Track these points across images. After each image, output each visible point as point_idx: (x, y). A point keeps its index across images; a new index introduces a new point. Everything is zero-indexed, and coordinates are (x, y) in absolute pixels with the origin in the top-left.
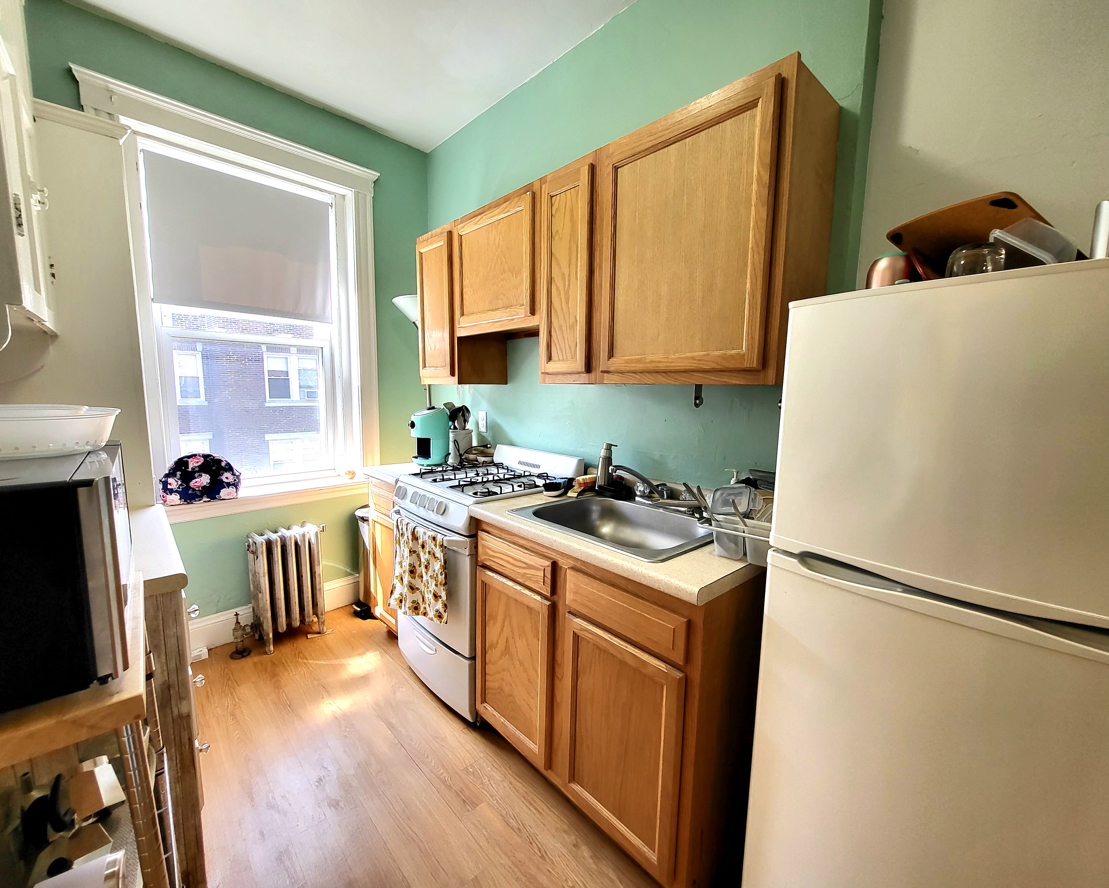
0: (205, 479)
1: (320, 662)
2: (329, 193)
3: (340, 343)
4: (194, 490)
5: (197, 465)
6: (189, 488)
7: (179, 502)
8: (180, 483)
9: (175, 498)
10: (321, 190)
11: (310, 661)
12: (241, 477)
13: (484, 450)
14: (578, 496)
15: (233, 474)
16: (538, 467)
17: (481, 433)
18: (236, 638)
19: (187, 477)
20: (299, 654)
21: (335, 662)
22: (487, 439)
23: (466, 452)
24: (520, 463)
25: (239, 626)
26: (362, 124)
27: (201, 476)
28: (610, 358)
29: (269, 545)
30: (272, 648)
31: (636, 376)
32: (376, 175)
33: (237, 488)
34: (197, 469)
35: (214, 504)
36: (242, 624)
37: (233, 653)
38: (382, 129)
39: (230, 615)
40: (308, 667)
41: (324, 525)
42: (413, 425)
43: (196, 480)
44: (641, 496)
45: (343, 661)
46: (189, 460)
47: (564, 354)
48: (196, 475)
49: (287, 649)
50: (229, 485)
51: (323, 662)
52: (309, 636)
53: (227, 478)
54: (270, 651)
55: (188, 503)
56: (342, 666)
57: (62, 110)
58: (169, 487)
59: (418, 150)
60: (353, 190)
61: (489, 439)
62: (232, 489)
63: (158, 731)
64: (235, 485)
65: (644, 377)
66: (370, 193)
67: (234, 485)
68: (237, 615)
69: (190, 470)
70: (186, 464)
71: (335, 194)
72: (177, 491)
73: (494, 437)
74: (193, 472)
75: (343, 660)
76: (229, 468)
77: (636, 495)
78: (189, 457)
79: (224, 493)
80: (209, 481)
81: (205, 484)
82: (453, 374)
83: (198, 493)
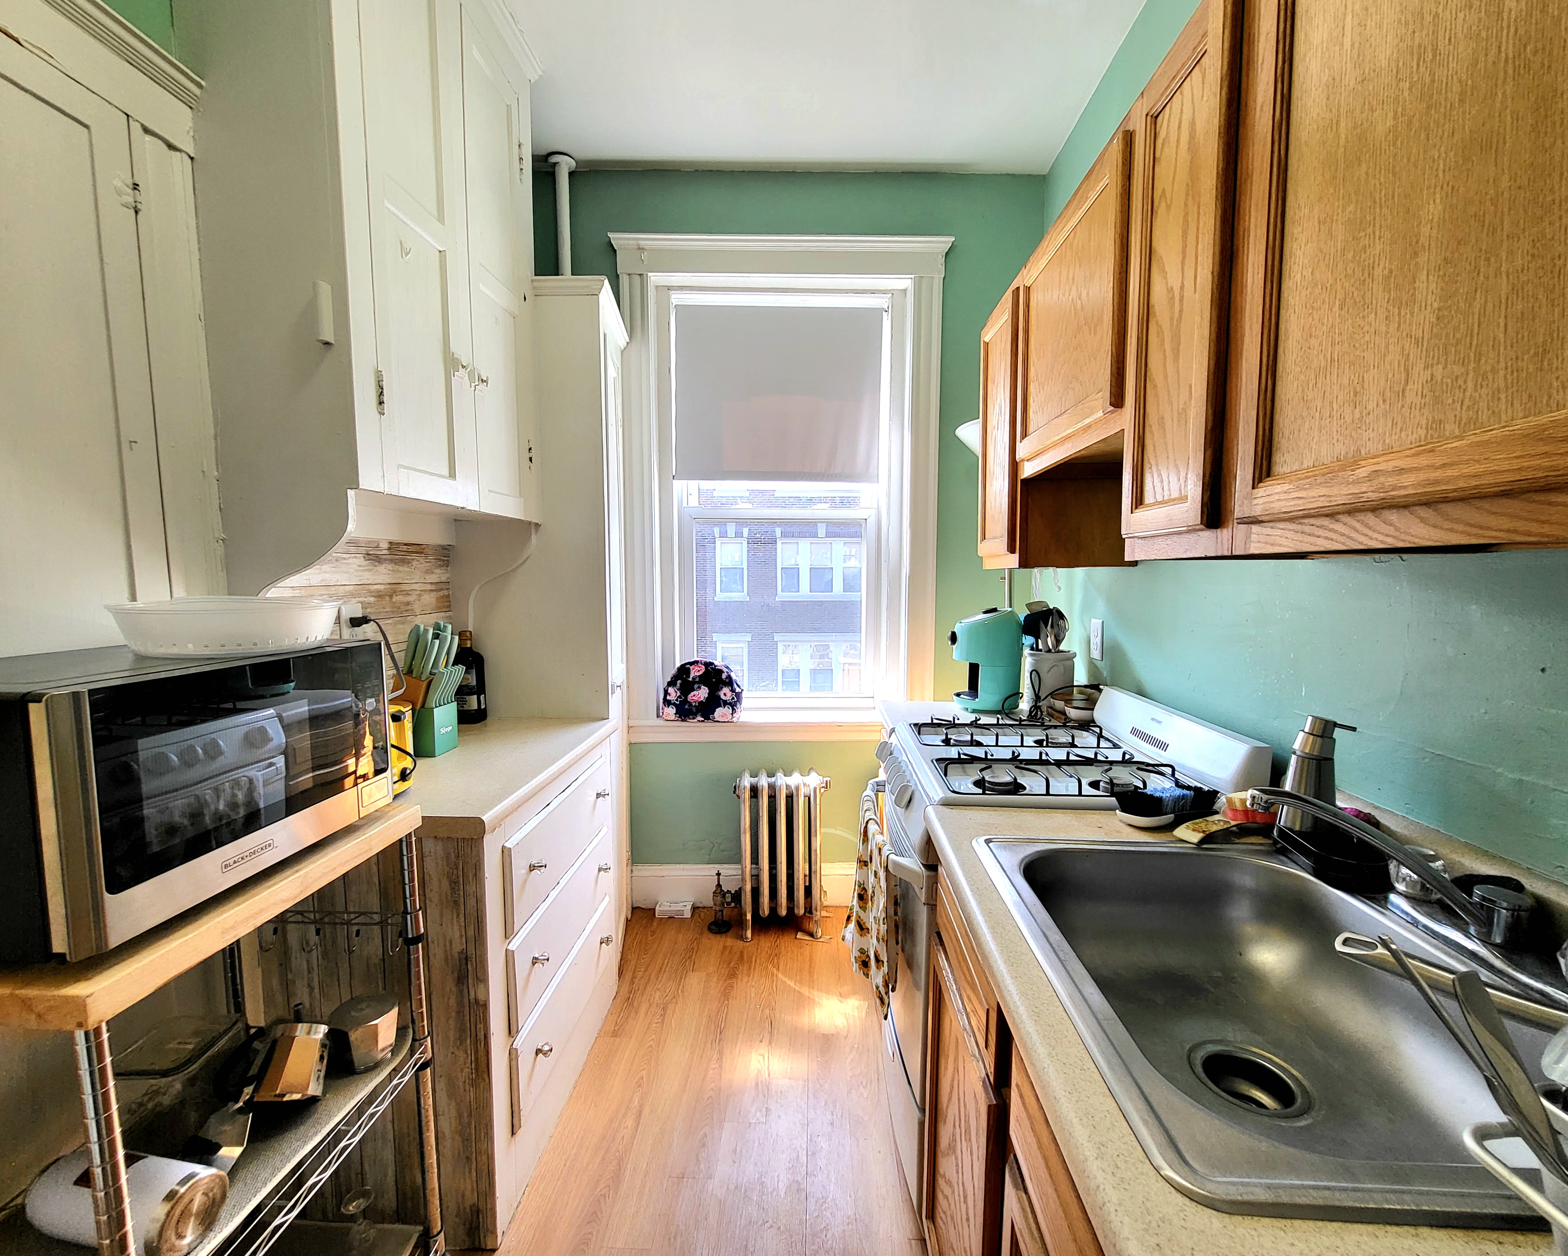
0: (701, 694)
1: (789, 982)
2: (884, 292)
3: (889, 509)
4: (690, 704)
5: (698, 674)
6: (685, 701)
7: (673, 717)
8: (679, 694)
9: (671, 711)
10: (873, 292)
11: (780, 975)
12: (744, 695)
13: (1093, 693)
14: (1202, 841)
15: (733, 691)
16: (1163, 746)
17: (1094, 661)
18: (715, 904)
19: (687, 688)
20: (774, 957)
21: (805, 991)
22: (1101, 673)
23: (1052, 694)
24: (1135, 732)
25: (719, 890)
26: (934, 170)
27: (699, 688)
28: (1260, 481)
29: (755, 791)
30: (749, 934)
31: (1338, 527)
32: (948, 242)
33: (733, 709)
34: (697, 680)
35: (708, 724)
36: (725, 889)
37: (711, 924)
38: (963, 165)
39: (712, 869)
40: (773, 982)
41: (828, 779)
42: (954, 638)
43: (695, 692)
44: (1407, 897)
45: (816, 995)
46: (691, 668)
47: (1166, 488)
48: (696, 686)
49: (766, 942)
50: (725, 703)
51: (792, 984)
52: (800, 935)
53: (725, 694)
54: (747, 938)
55: (683, 720)
56: (812, 1002)
57: (546, 280)
58: (668, 698)
59: (1029, 175)
60: (912, 276)
61: (1105, 674)
62: (727, 710)
63: (422, 1012)
64: (733, 705)
65: (1358, 526)
66: (939, 273)
67: (730, 704)
68: (718, 874)
69: (690, 679)
70: (688, 672)
71: (892, 292)
72: (674, 704)
73: (1113, 670)
74: (694, 682)
75: (816, 993)
76: (730, 682)
77: (1393, 889)
78: (691, 664)
79: (719, 712)
80: (707, 696)
81: (702, 699)
82: (1011, 549)
83: (694, 709)
